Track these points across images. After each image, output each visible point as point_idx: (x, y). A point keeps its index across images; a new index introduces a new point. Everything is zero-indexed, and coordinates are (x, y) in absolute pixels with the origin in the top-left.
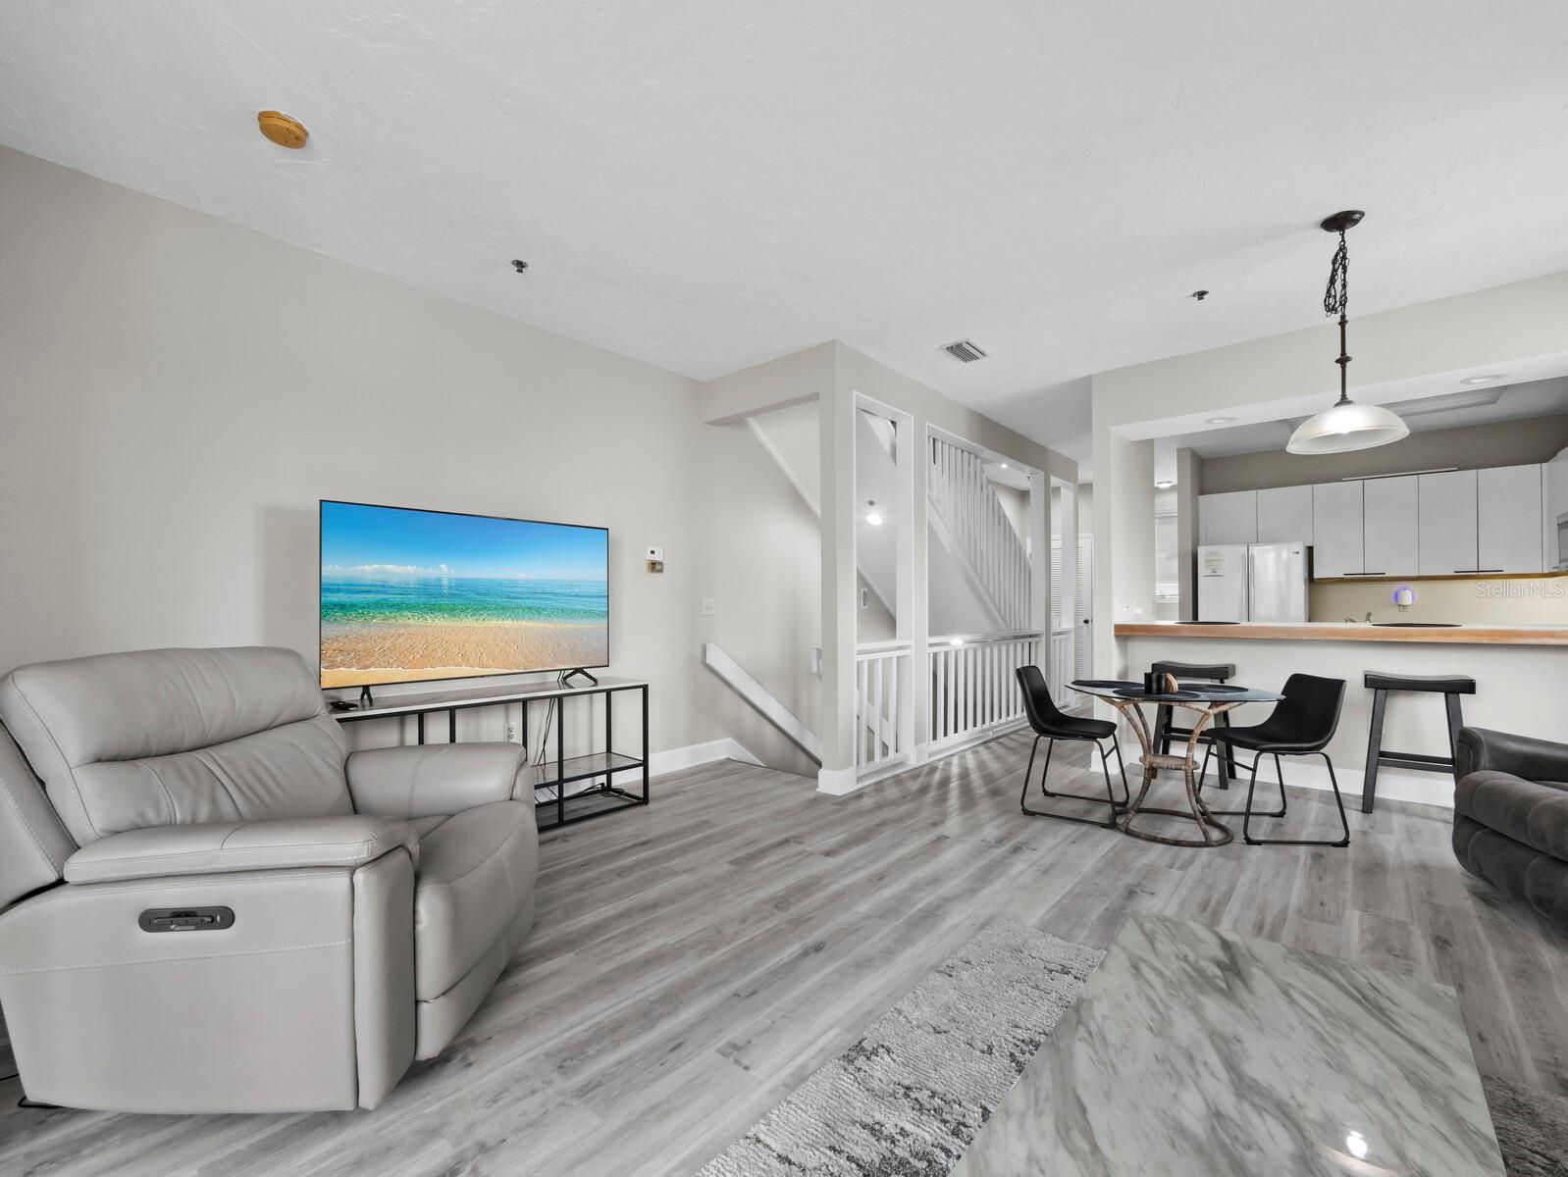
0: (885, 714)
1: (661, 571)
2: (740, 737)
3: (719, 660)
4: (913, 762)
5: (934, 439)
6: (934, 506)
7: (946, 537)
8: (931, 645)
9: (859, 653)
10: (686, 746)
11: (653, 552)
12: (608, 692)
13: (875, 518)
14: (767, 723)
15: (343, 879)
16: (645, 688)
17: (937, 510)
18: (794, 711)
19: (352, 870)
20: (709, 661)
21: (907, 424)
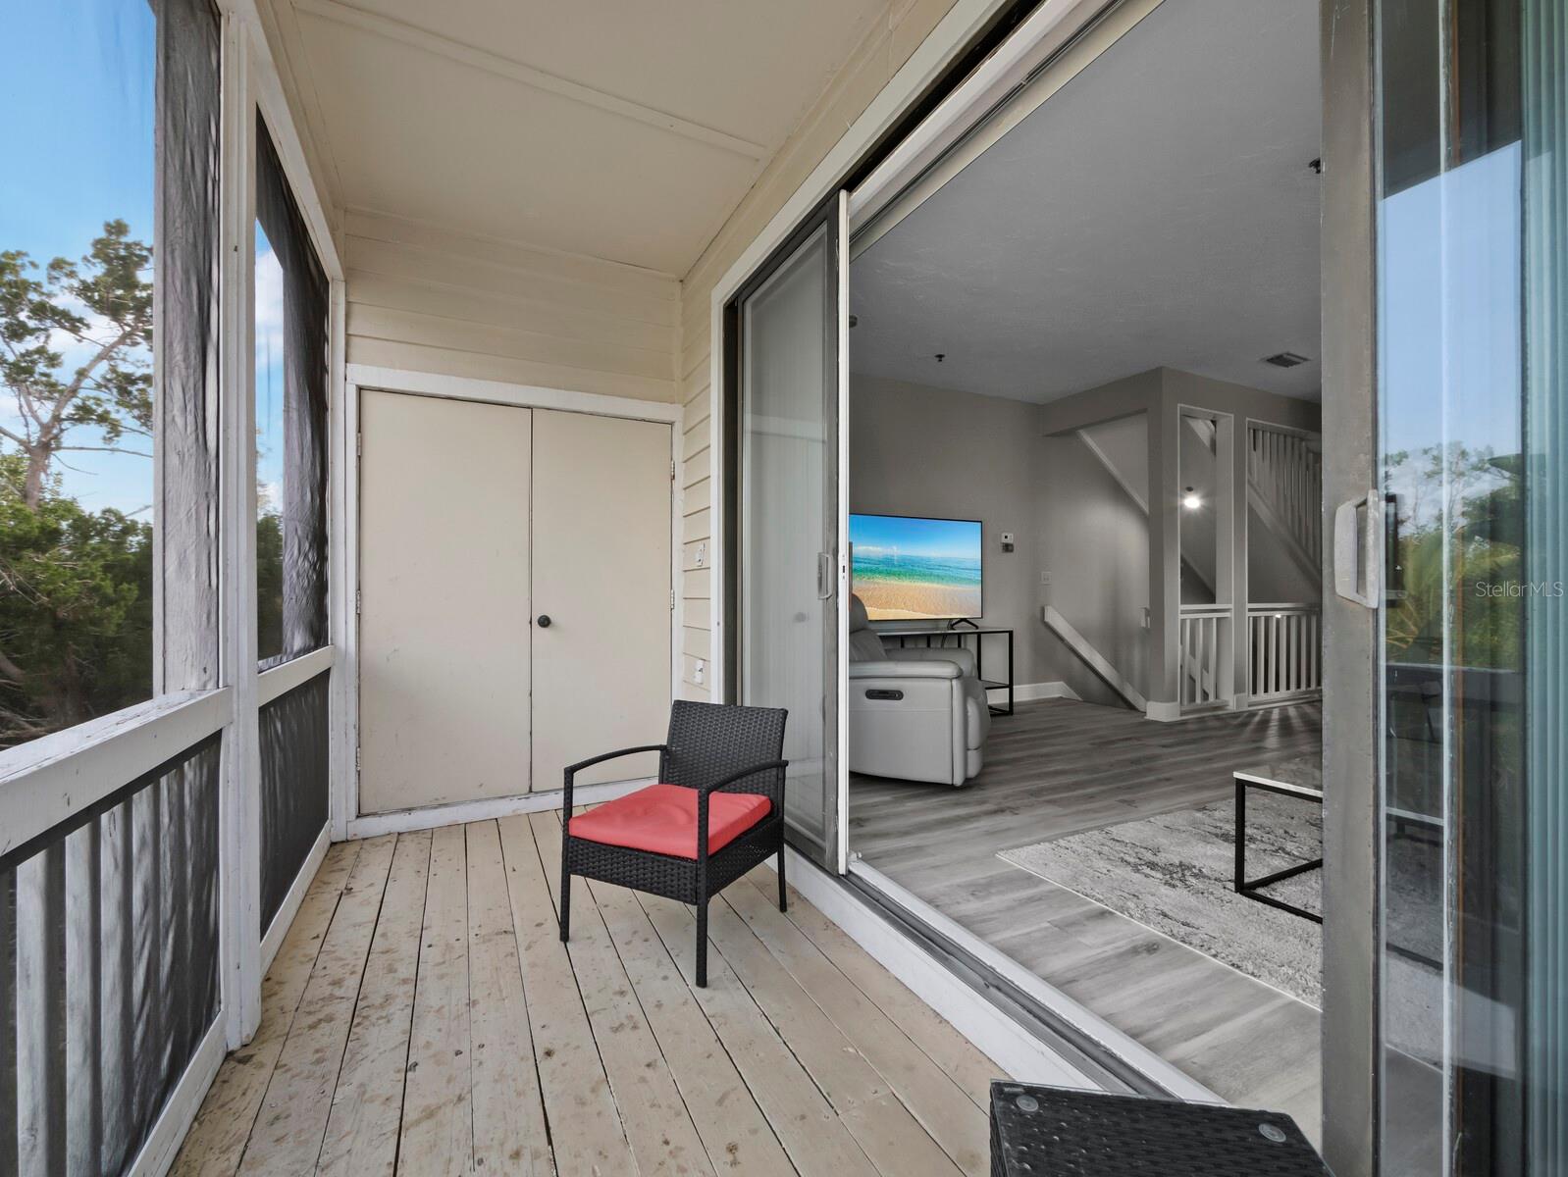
0: (1205, 667)
1: (1012, 551)
2: (1070, 682)
3: (1055, 619)
4: (1232, 707)
5: (1254, 430)
6: (1255, 490)
7: (1265, 513)
8: (1250, 610)
9: (1183, 612)
10: (1029, 683)
11: (1006, 537)
12: (979, 635)
13: (1192, 502)
14: (1091, 673)
15: (947, 683)
16: (1011, 633)
17: (1258, 493)
18: (1115, 663)
19: (951, 679)
20: (1046, 620)
21: (1228, 421)
